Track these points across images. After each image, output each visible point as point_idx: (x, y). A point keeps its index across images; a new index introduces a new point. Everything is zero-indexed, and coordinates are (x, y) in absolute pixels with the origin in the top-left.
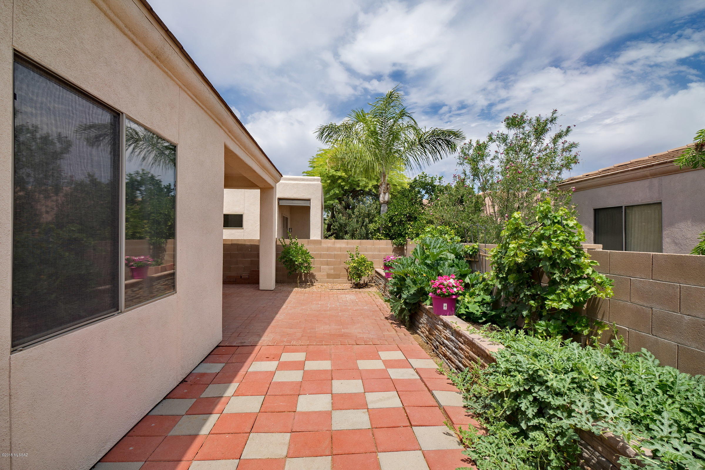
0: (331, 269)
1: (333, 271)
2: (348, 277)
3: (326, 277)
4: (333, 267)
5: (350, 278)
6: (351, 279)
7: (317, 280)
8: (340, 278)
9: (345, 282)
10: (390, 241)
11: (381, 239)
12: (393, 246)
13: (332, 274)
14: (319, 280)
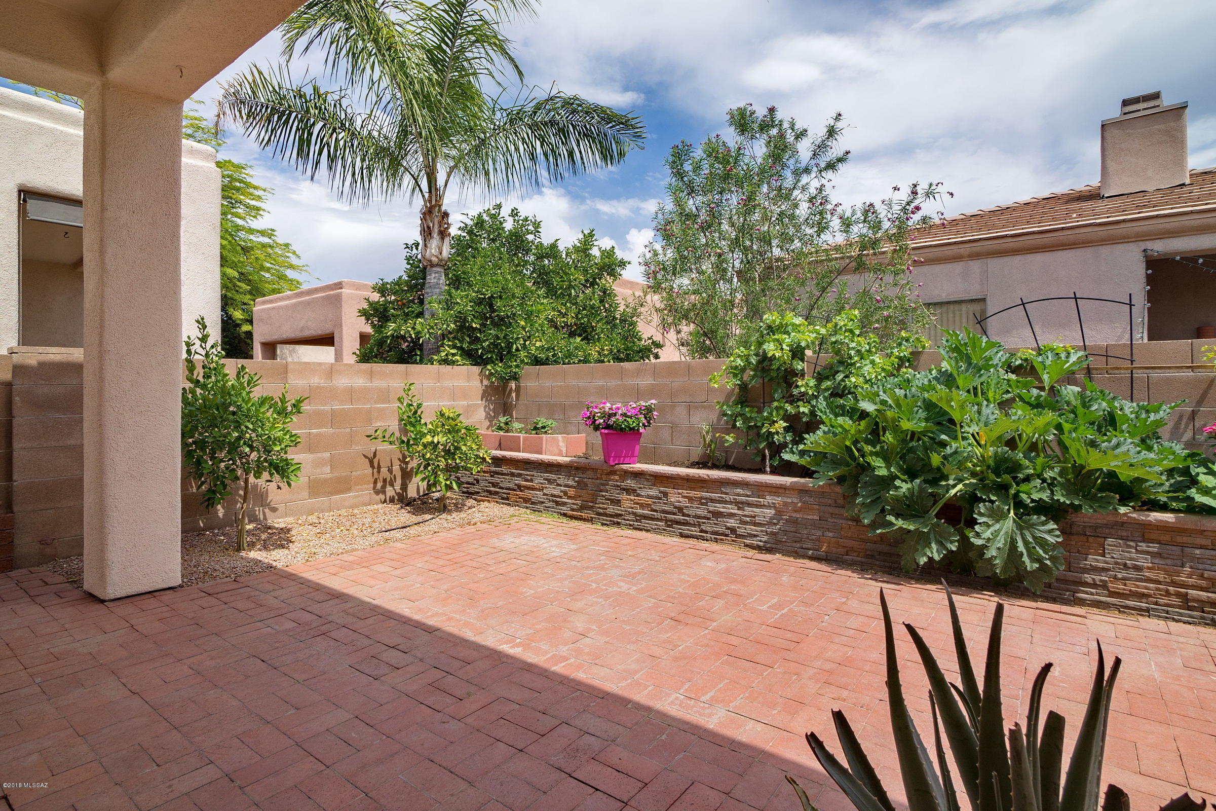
0: (320, 464)
1: (327, 469)
2: (375, 482)
3: (305, 494)
4: (327, 455)
5: (379, 485)
6: (384, 487)
7: (274, 510)
8: (349, 490)
9: (366, 499)
10: (476, 369)
11: (453, 363)
12: (482, 381)
13: (326, 480)
14: (281, 507)
